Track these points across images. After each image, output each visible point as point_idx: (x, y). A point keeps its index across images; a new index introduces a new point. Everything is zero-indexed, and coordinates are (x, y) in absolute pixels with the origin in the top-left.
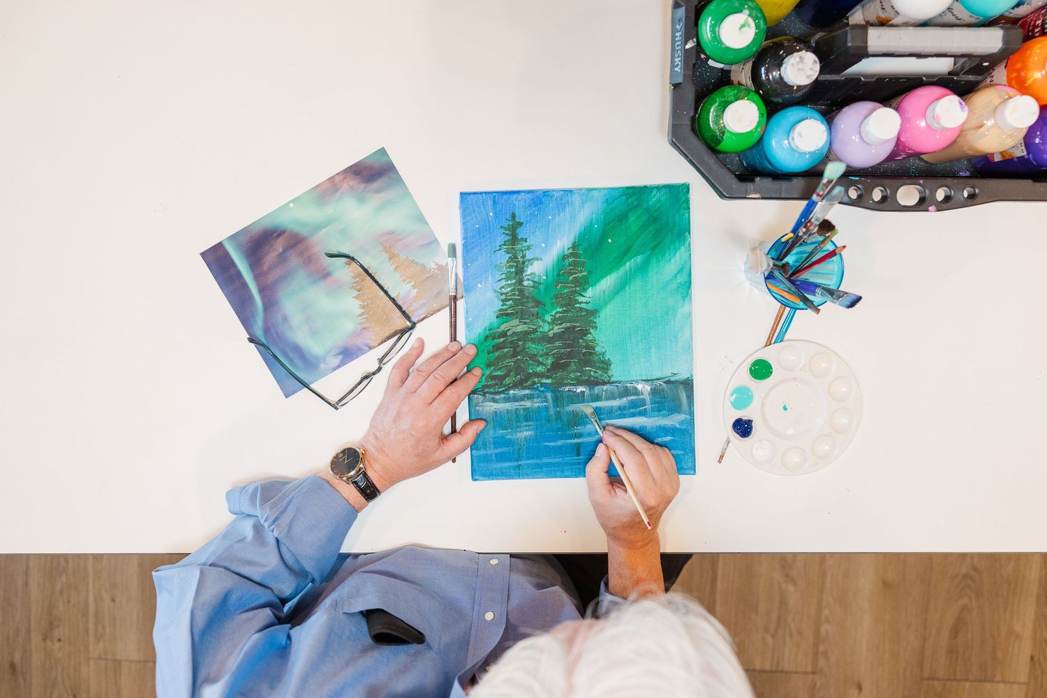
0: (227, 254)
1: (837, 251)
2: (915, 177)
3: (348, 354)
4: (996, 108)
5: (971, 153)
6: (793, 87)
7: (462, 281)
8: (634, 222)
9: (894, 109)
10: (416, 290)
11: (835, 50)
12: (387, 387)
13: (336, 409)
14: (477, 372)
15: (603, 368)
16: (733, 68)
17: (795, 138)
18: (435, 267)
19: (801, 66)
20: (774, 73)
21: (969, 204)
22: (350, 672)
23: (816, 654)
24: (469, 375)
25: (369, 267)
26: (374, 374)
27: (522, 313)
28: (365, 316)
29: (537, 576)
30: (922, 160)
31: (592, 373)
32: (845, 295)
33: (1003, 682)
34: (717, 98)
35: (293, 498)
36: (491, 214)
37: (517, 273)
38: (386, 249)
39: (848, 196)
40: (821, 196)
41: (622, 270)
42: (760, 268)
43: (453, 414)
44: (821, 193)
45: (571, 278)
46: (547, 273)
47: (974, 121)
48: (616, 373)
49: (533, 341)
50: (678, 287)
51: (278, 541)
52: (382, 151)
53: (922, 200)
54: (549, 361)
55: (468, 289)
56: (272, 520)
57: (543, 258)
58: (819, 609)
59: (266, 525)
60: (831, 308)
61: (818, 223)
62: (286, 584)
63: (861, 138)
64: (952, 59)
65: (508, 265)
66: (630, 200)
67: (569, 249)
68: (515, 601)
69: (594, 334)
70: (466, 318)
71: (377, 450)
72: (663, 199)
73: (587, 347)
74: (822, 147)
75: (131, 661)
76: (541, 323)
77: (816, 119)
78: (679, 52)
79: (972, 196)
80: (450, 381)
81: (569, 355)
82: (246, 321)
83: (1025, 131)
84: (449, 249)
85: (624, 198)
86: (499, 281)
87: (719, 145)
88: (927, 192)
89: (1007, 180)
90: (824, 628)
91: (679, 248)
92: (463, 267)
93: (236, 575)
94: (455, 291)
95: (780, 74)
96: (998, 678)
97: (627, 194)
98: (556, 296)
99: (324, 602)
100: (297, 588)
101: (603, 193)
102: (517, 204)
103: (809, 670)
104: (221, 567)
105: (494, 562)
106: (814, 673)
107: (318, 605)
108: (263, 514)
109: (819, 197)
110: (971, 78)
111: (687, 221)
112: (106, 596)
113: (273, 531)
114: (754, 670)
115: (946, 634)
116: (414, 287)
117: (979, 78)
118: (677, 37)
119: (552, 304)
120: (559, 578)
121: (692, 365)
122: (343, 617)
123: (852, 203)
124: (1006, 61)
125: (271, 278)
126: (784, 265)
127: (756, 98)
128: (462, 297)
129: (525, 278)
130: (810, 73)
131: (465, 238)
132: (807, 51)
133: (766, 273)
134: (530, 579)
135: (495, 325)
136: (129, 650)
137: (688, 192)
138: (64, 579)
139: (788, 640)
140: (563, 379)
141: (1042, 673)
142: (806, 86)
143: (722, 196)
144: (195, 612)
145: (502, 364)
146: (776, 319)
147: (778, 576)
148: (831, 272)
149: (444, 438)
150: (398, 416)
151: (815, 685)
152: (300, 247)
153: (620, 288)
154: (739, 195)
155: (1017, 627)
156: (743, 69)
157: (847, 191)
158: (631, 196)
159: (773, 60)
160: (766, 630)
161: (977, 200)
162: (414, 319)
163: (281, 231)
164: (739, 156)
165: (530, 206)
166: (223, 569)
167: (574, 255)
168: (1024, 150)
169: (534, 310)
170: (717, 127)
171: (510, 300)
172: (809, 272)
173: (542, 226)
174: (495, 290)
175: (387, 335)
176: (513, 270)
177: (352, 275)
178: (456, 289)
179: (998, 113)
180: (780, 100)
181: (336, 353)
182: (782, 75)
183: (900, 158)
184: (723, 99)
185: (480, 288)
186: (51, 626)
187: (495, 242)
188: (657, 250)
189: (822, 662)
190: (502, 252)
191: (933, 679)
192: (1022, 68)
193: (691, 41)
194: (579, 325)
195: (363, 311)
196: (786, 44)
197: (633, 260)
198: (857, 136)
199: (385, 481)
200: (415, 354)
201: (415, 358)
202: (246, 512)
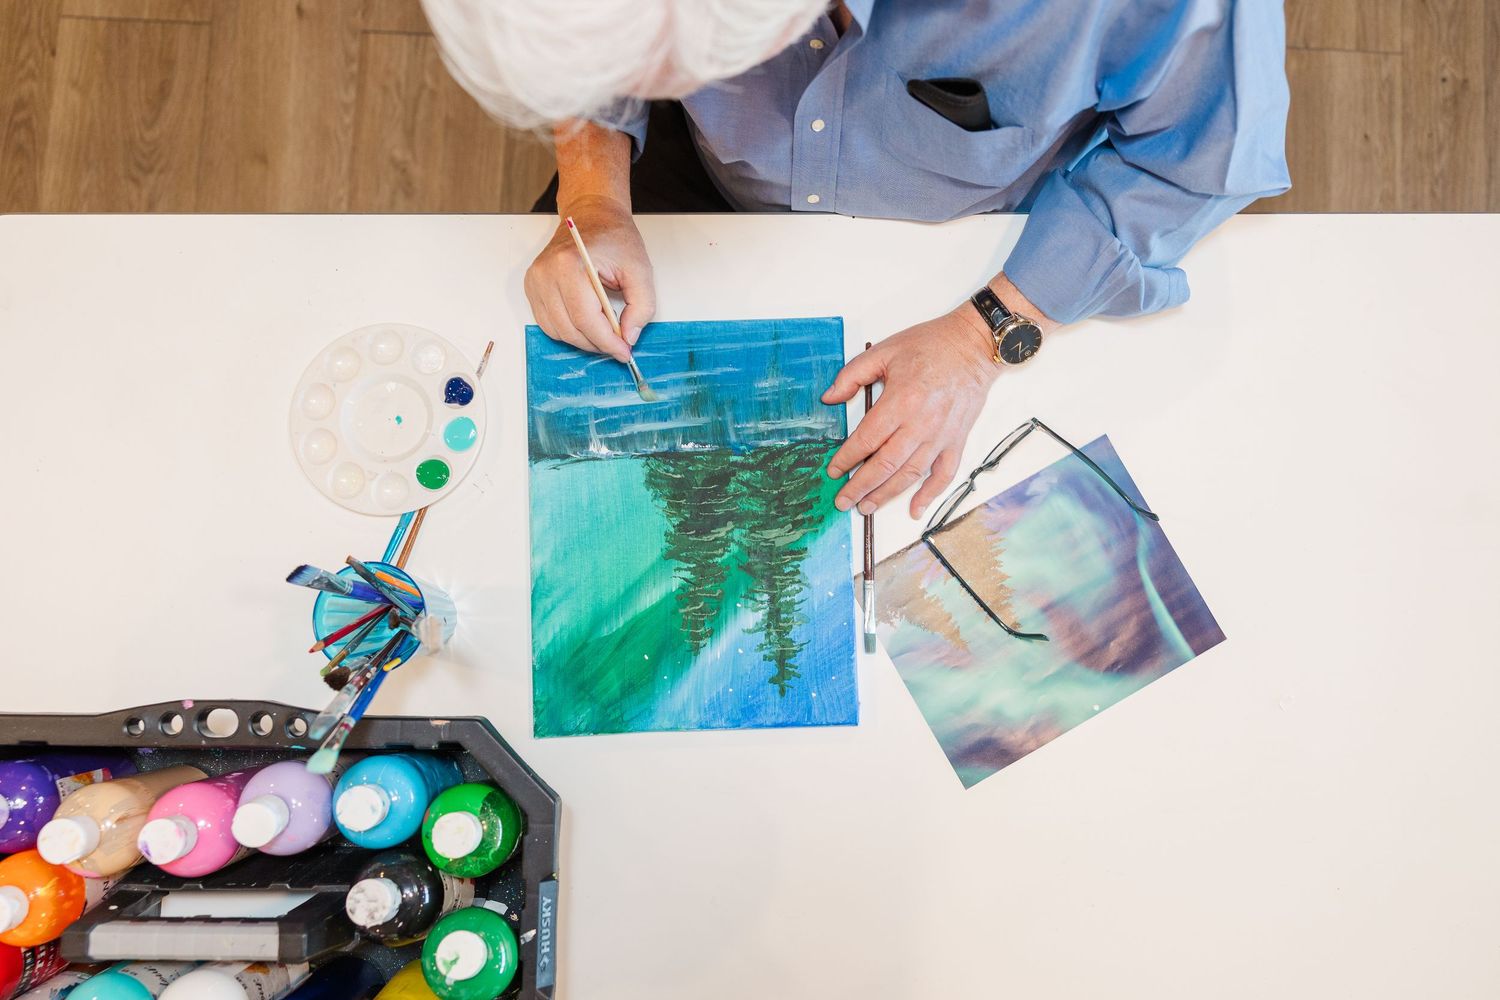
0: (1189, 637)
1: (323, 644)
2: (215, 748)
3: (1019, 496)
4: (99, 845)
5: (135, 782)
6: (385, 876)
7: (855, 601)
8: (612, 683)
10: (921, 587)
11: (326, 929)
12: (962, 450)
13: (1034, 420)
14: (834, 472)
15: (655, 477)
16: (471, 901)
17: (380, 805)
18: (894, 620)
19: (373, 905)
20: (411, 895)
21: (136, 712)
23: (363, 59)
24: (846, 468)
25: (986, 619)
26: (981, 469)
27: (771, 555)
28: (993, 550)
29: (748, 181)
30: (206, 771)
31: (672, 469)
32: (310, 583)
33: (93, 19)
34: (491, 859)
35: (1095, 293)
36: (814, 695)
37: (778, 611)
38: (963, 645)
39: (306, 722)
40: (343, 725)
42: (429, 623)
43: (870, 411)
44: (343, 728)
45: (702, 604)
47: (129, 827)
48: (638, 470)
49: (755, 516)
51: (1115, 233)
52: (968, 783)
53: (202, 716)
55: (847, 589)
56: (1123, 262)
58: (357, 124)
59: (1131, 254)
60: (331, 564)
61: (348, 686)
62: (1102, 170)
63: (288, 805)
64: (164, 914)
66: (617, 714)
68: (783, 147)
69: (670, 525)
70: (849, 548)
71: (976, 361)
72: (571, 717)
73: (679, 507)
74: (344, 790)
75: (1343, 50)
76: (744, 541)
77: (353, 831)
78: (544, 925)
79: (132, 722)
80: (872, 460)
81: (704, 495)
82: (1162, 543)
83: (58, 813)
84: (874, 645)
85: (626, 717)
86: (802, 601)
87: (490, 794)
88: (195, 728)
89: (83, 744)
90: (350, 96)
91: (548, 646)
92: (854, 620)
93: (1174, 182)
94: (867, 587)
95: (402, 893)
96: (102, 24)
98: (723, 578)
99: (1051, 145)
100: (1087, 165)
101: (656, 725)
103: (372, 37)
104: (1195, 194)
105: (813, 199)
106: (365, 32)
108: (1137, 271)
109: (346, 722)
110: (135, 888)
112: (1376, 142)
113: (1121, 246)
115: (177, 90)
116: (924, 592)
117: (123, 887)
118: (548, 947)
119: (728, 568)
121: (530, 482)
122: (1023, 120)
123: (301, 712)
124: (85, 913)
125: (1126, 605)
126: (397, 626)
127: (437, 862)
128: (855, 578)
130: (359, 896)
132: (364, 927)
133: (422, 615)
136: (1345, 67)
137: (536, 726)
138: (1437, 169)
139: (403, 80)
140: (714, 462)
141: (39, 32)
142: (367, 877)
143: (485, 723)
144: (1230, 130)
146: (411, 546)
147: (417, 171)
148: (331, 613)
149: (881, 378)
150: (946, 409)
151: (363, 14)
152: (1085, 647)
154: (462, 723)
155: (75, 97)
156: (457, 900)
157: (308, 730)
158: (613, 721)
159: (413, 913)
161: (125, 717)
162: (924, 547)
163: (1112, 671)
164: (464, 775)
165: (759, 707)
166: (1192, 190)
168: (59, 786)
170: (492, 819)
171: (788, 574)
172: (362, 615)
173: (742, 678)
174: (810, 588)
175: (963, 524)
176: (783, 616)
177: (1012, 610)
178: (864, 589)
179: (96, 839)
180: (404, 857)
181: (1035, 498)
182: (399, 893)
183: (235, 774)
184: (483, 859)
185: (829, 590)
186: (1455, 100)
187: (809, 657)
188: (580, 644)
189: (354, 47)
190: (799, 641)
191: (195, 23)
192: (63, 903)
193: (528, 940)
194: (691, 538)
195: (998, 558)
196: (395, 936)
197: (614, 630)
198: (294, 807)
199: (963, 318)
200: (923, 497)
201: (923, 491)
202: (1161, 272)
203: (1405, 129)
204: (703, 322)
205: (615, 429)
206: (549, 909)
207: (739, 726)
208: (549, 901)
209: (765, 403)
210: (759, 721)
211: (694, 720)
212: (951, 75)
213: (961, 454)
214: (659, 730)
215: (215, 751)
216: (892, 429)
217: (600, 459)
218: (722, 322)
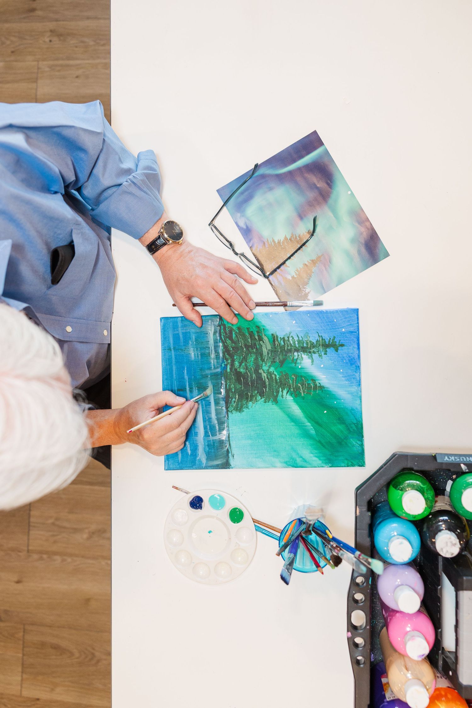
0: (315, 148)
1: (319, 568)
2: (371, 623)
3: (247, 232)
4: (419, 680)
5: (388, 662)
6: (434, 539)
7: (297, 310)
8: (338, 428)
9: (419, 609)
10: (291, 279)
11: (461, 568)
12: (224, 259)
13: (209, 225)
14: (235, 321)
15: (237, 407)
16: (446, 498)
17: (398, 540)
18: (307, 292)
19: (449, 544)
20: (444, 526)
21: (353, 660)
22: (33, 233)
23: (41, 552)
24: (233, 315)
25: (307, 246)
26: (233, 250)
27: (275, 351)
28: (273, 244)
29: (96, 362)
30: (382, 628)
31: (234, 400)
32: (289, 574)
33: (22, 680)
34: (425, 486)
35: (149, 195)
36: (343, 330)
37: (303, 348)
38: (319, 258)
39: (358, 576)
40: (359, 557)
41: (305, 420)
42: (309, 514)
43: (206, 304)
44: (361, 557)
45: (299, 385)
46: (303, 368)
47: (410, 664)
48: (234, 416)
49: (256, 359)
50: (293, 459)
51: (120, 185)
52: (387, 255)
53: (355, 628)
54: (242, 370)
55: (292, 315)
56: (134, 181)
57: (313, 365)
58: (71, 555)
59: (131, 177)
60: (280, 564)
61: (340, 555)
62: (90, 191)
63: (399, 586)
64: (454, 650)
65: (309, 342)
66: (353, 426)
67: (320, 383)
68: (79, 347)
69: (260, 400)
70: (272, 313)
71: (182, 252)
72: (355, 449)
73: (252, 396)
74: (392, 558)
75: (36, 89)
76: (268, 364)
77: (412, 554)
78: (458, 460)
79: (358, 662)
80: (229, 302)
81: (246, 384)
82: (270, 162)
83: (403, 699)
84: (319, 301)
85: (355, 421)
86: (298, 336)
87: (393, 487)
88: (361, 631)
89: (369, 687)
90: (58, 558)
91: (320, 460)
92: (307, 311)
93: (97, 157)
94: (291, 305)
95: (443, 530)
96: (25, 676)
97: (358, 424)
98: (287, 375)
99: (79, 217)
100: (88, 199)
101: (358, 407)
102: (351, 348)
103: (30, 548)
104: (103, 147)
105: (105, 333)
106: (28, 551)
107: (77, 213)
108: (138, 174)
109: (358, 556)
110: (441, 663)
111: (339, 465)
112: (80, 72)
113: (126, 182)
114: (30, 510)
115: (55, 641)
116: (293, 277)
117: (440, 669)
118: (469, 458)
119: (281, 372)
120: (94, 377)
121: (239, 468)
122: (69, 229)
123: (353, 579)
124: (454, 687)
125: (299, 179)
126: (310, 531)
127: (426, 513)
128: (286, 311)
129: (299, 354)
130: (444, 550)
131: (327, 312)
132: (460, 549)
133: (304, 520)
134: (94, 357)
135: (267, 333)
136: (43, 88)
137: (360, 466)
138: (92, 43)
139: (51, 533)
140: (230, 379)
141: (28, 706)
142: (435, 547)
143: (358, 489)
144: (73, 129)
145: (240, 338)
146: (271, 526)
147: (93, 527)
148: (304, 565)
149: (189, 298)
150: (204, 267)
151: (20, 552)
152: (320, 199)
153: (293, 419)
154: (358, 500)
155: (58, 690)
156: (446, 504)
157: (362, 575)
158: (356, 427)
159: (453, 525)
160: (57, 519)
161: (355, 666)
162: (271, 278)
163: (331, 185)
164: (384, 501)
165: (349, 357)
166: (101, 147)
167: (315, 387)
168: (390, 699)
169: (277, 360)
170: (406, 486)
171: (284, 342)
172: (305, 549)
173: (335, 365)
174: (291, 332)
175: (260, 259)
176: (305, 345)
177: (302, 234)
178: (292, 306)
179: (416, 681)
180: (425, 530)
181: (247, 224)
182: (443, 531)
183: (384, 613)
184: (425, 490)
185: (292, 323)
186: (60, 35)
187: (325, 333)
188: (319, 444)
189: (35, 556)
190: (317, 338)
191: (24, 632)
192: (448, 698)
193: (466, 468)
194: (267, 390)
195: (276, 242)
196: (465, 534)
197: (312, 427)
198: (400, 583)
199: (161, 258)
200: (247, 278)
201: (244, 278)
202: (140, 163)
203: (73, 59)
204: (163, 385)
205: (214, 427)
206: (450, 457)
207: (359, 366)
208: (446, 457)
209: (202, 355)
210: (357, 357)
211: (356, 388)
212: (49, 263)
213: (226, 260)
214: (361, 405)
215: (372, 623)
216: (214, 292)
217: (229, 434)
218: (163, 375)
